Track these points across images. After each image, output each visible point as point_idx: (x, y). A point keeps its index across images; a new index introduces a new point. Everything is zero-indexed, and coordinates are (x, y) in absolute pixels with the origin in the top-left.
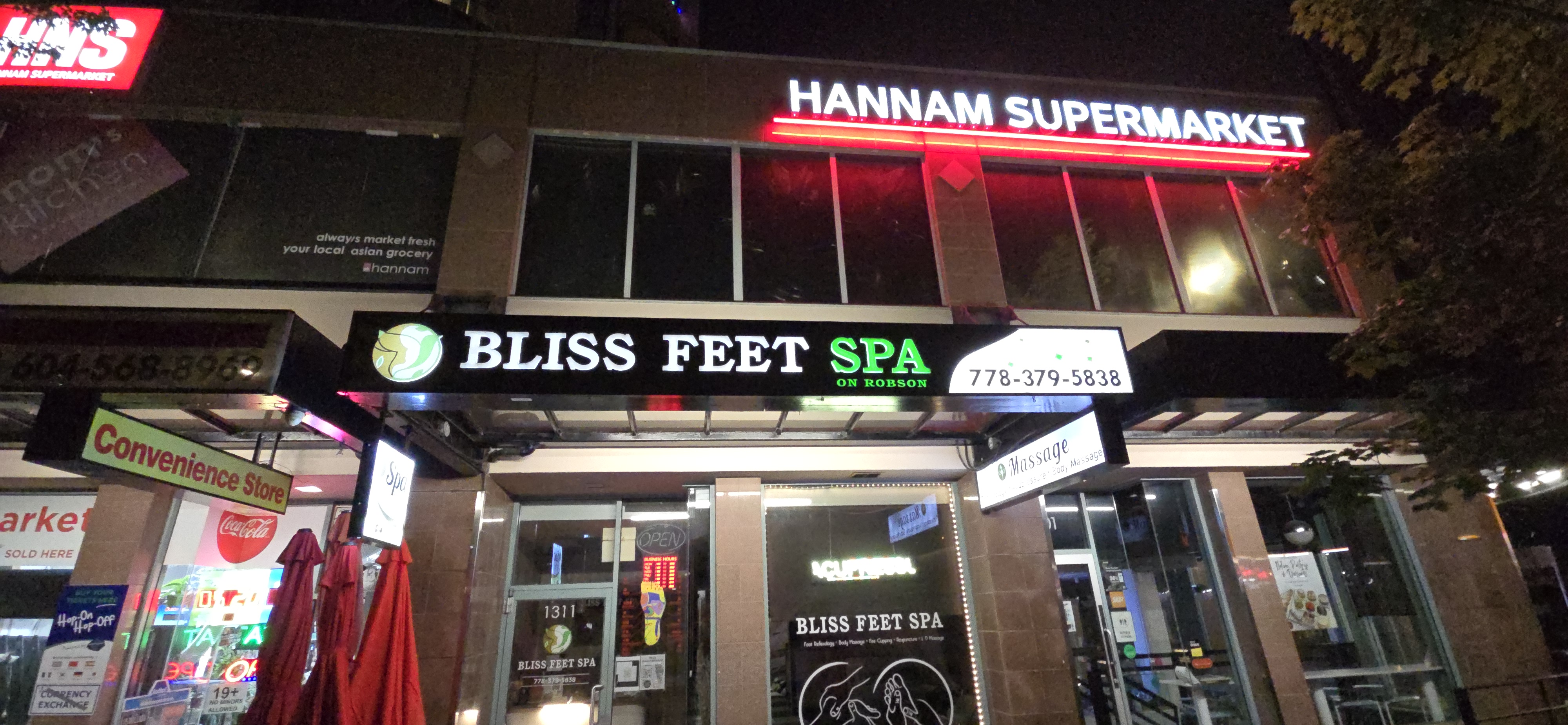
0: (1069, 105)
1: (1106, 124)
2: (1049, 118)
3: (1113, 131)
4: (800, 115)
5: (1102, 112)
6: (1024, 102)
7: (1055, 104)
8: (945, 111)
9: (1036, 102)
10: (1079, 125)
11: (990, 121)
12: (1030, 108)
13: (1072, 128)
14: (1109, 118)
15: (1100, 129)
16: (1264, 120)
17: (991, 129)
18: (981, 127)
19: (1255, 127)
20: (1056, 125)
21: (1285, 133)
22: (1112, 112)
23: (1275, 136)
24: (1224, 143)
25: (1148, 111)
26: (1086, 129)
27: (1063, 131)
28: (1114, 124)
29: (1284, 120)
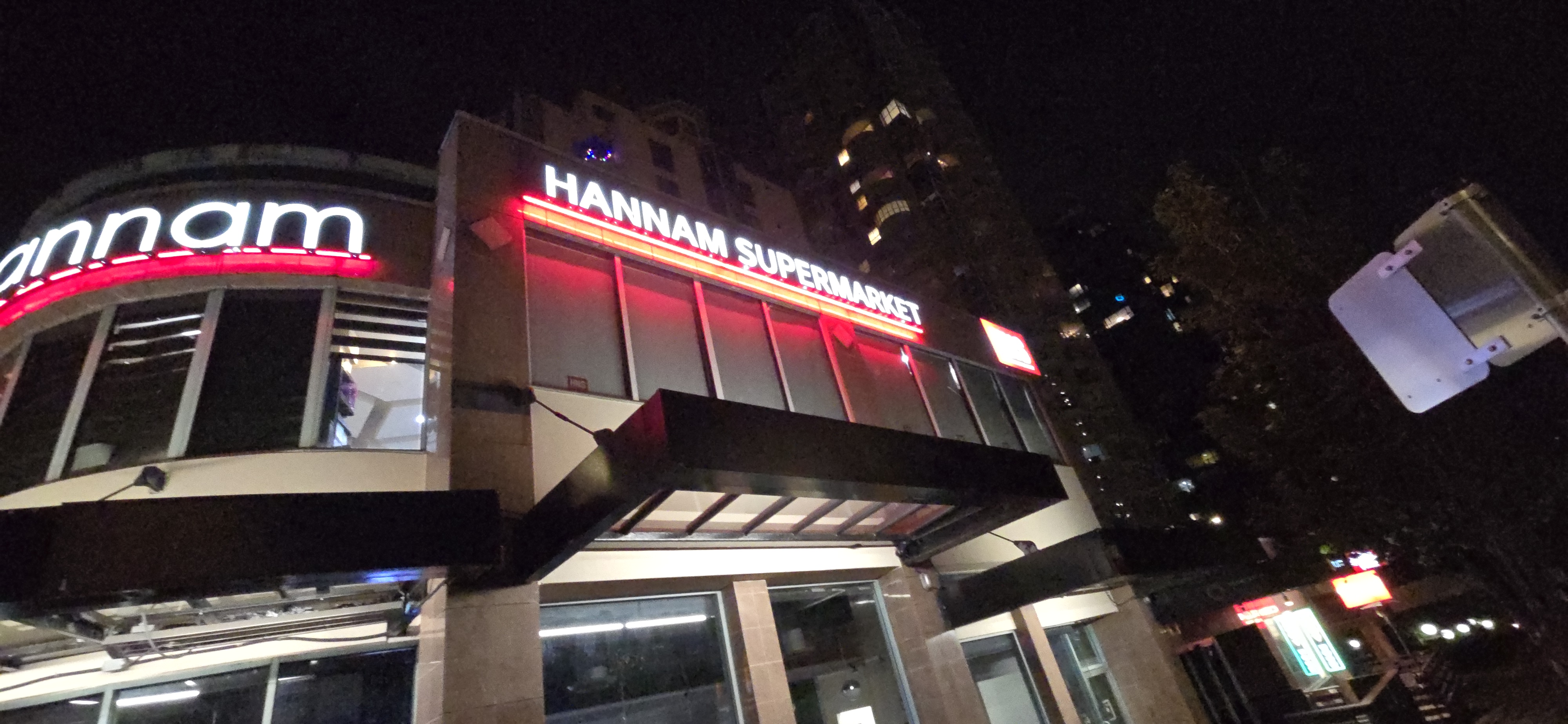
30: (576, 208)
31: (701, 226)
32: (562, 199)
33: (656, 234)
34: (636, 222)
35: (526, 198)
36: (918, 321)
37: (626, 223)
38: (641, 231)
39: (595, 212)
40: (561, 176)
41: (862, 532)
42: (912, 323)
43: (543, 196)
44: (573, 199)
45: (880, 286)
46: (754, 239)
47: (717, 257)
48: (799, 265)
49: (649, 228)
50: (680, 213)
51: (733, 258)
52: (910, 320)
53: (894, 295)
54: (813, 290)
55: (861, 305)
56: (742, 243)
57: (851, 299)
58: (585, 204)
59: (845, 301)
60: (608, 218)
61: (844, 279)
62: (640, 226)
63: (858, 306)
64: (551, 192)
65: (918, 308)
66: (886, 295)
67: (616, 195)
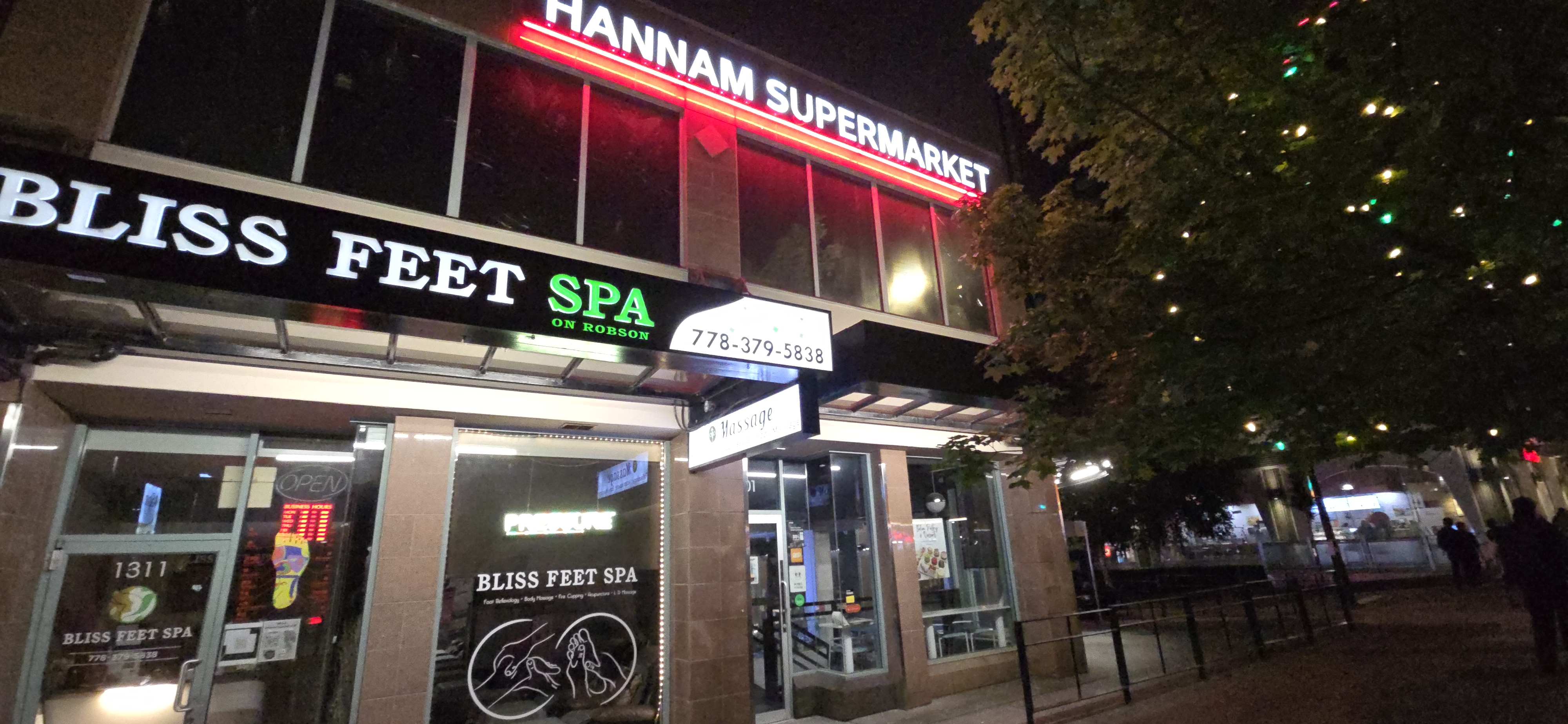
0: (821, 102)
1: (849, 130)
2: (803, 109)
3: (853, 138)
4: (555, 27)
5: (847, 118)
6: (784, 88)
7: (809, 98)
8: (709, 72)
9: (794, 91)
10: (826, 124)
11: (750, 96)
12: (787, 95)
13: (820, 125)
14: (852, 126)
15: (843, 133)
16: (964, 162)
17: (751, 104)
18: (742, 99)
19: (956, 166)
20: (807, 118)
21: (975, 179)
22: (855, 121)
23: (968, 178)
24: (933, 173)
25: (882, 128)
26: (831, 130)
27: (812, 126)
28: (854, 132)
29: (977, 167)
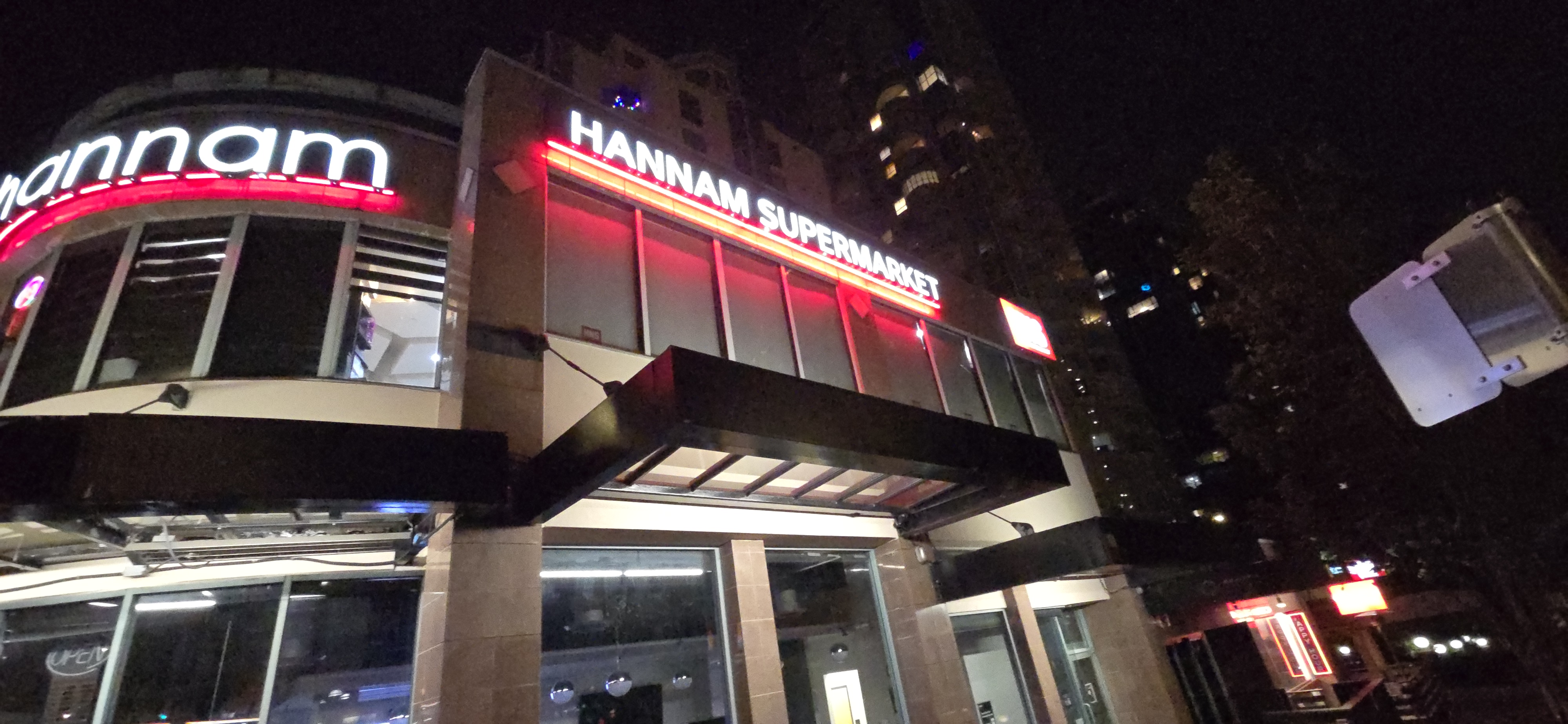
30: (600, 157)
31: (724, 184)
32: (586, 147)
33: (678, 189)
34: (659, 175)
35: (551, 143)
36: (936, 296)
37: (649, 176)
38: (664, 185)
39: (619, 163)
40: (587, 123)
41: (861, 502)
42: (930, 298)
43: (566, 141)
44: (597, 148)
45: (900, 258)
46: (777, 200)
47: (739, 216)
48: (821, 231)
49: (672, 182)
50: (705, 170)
51: (754, 219)
52: (927, 294)
53: (915, 268)
54: (833, 257)
55: (880, 276)
56: (764, 204)
57: (870, 269)
58: (609, 154)
59: (864, 270)
60: (632, 169)
61: (865, 248)
62: (663, 180)
63: (876, 276)
64: (576, 139)
65: (937, 283)
66: (907, 267)
67: (641, 146)
